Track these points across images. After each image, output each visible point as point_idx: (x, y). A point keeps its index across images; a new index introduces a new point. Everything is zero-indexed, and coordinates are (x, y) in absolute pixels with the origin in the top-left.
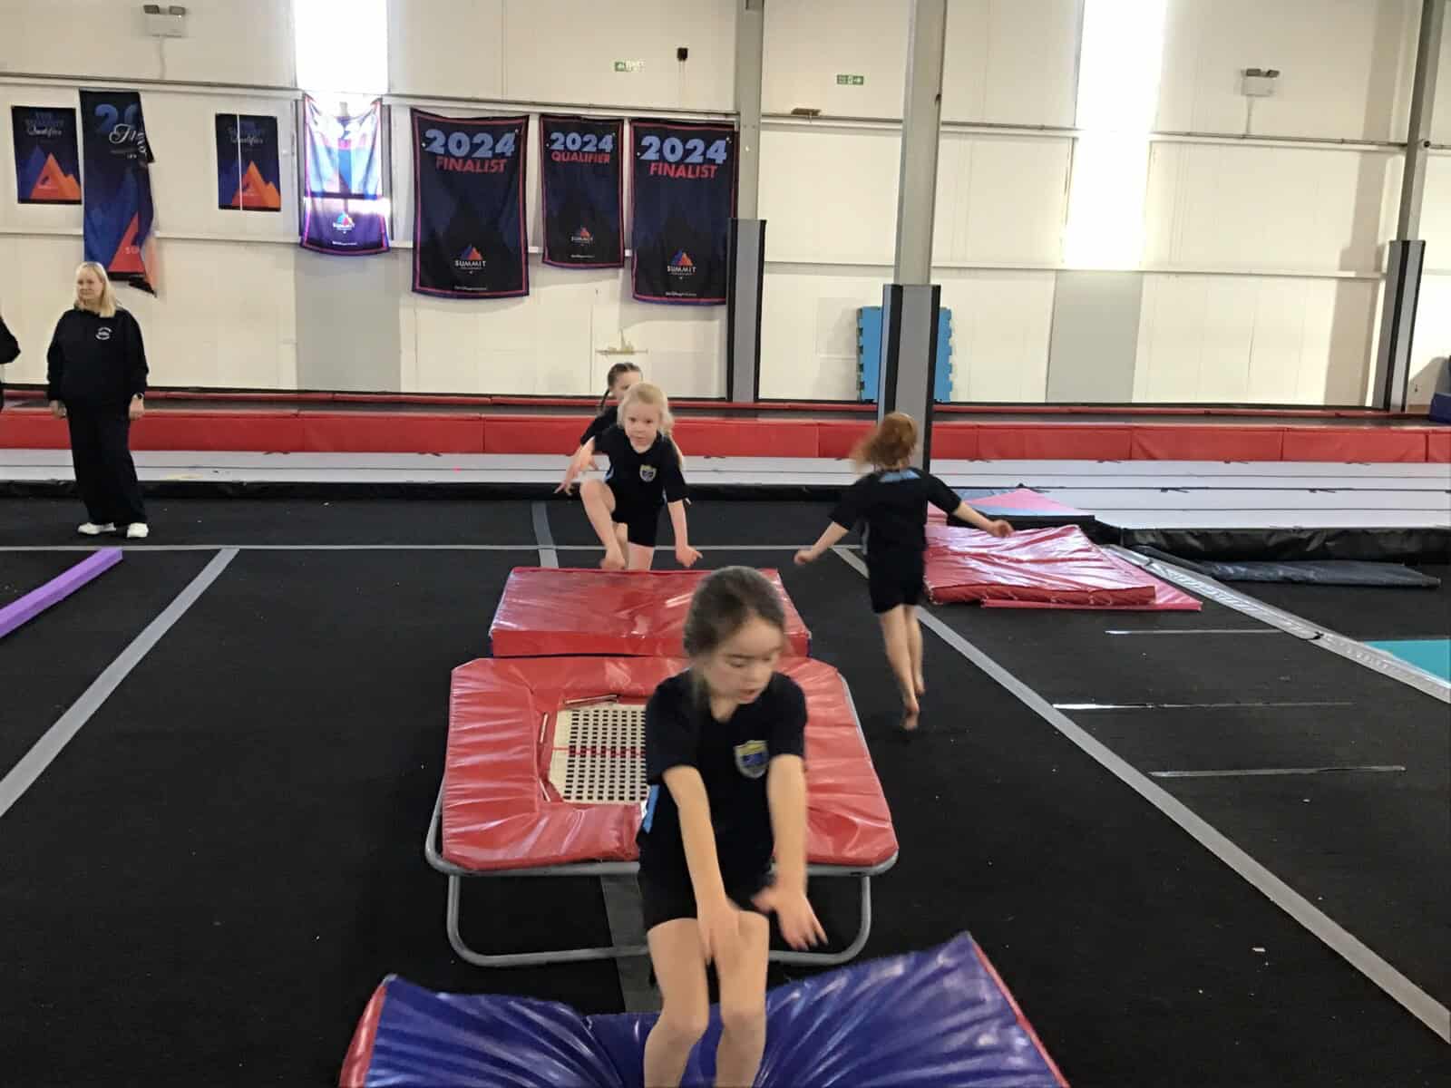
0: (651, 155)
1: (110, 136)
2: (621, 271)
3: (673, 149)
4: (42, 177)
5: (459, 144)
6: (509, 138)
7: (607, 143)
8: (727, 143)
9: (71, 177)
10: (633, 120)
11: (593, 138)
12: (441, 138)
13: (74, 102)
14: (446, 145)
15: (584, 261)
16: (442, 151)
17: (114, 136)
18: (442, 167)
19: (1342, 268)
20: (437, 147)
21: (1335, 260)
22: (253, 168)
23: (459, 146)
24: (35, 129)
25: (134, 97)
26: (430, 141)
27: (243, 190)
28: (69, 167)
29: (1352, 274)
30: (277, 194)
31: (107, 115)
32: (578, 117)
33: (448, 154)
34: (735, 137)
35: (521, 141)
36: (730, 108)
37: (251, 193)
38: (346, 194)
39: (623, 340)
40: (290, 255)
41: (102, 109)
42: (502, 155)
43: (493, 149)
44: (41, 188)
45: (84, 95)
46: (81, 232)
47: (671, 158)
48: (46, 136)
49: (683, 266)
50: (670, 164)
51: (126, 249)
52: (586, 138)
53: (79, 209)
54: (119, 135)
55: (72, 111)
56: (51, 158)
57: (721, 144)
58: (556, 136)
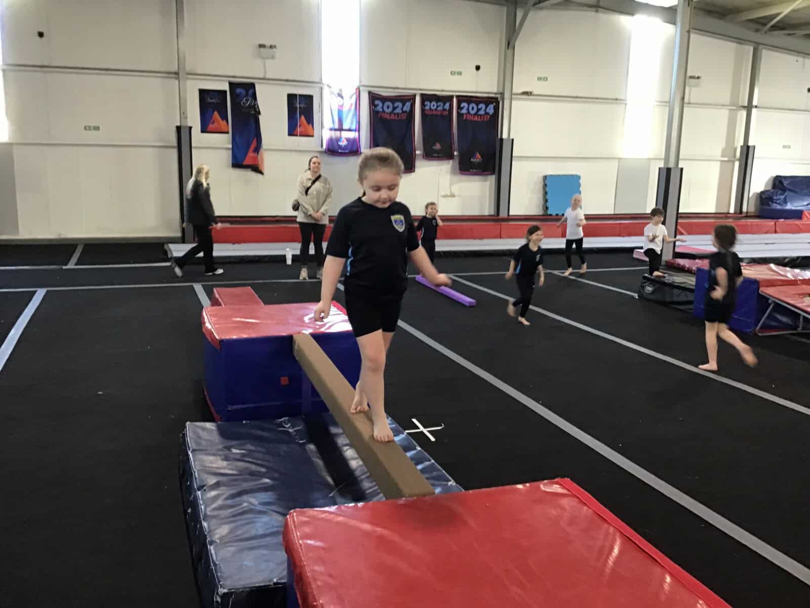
0: (464, 111)
1: (242, 104)
2: (451, 161)
3: (473, 108)
4: (212, 121)
5: (388, 107)
6: (408, 104)
7: (447, 106)
8: (494, 106)
9: (225, 121)
10: (458, 97)
11: (441, 104)
12: (381, 104)
13: (226, 87)
14: (383, 108)
15: (437, 157)
16: (381, 110)
17: (243, 103)
18: (381, 117)
19: (722, 156)
20: (379, 108)
21: (719, 153)
22: (303, 117)
23: (388, 108)
24: (209, 99)
25: (252, 86)
26: (376, 106)
27: (300, 126)
28: (224, 117)
29: (726, 159)
30: (312, 129)
31: (240, 93)
32: (437, 95)
33: (384, 111)
34: (498, 103)
35: (413, 107)
36: (495, 90)
37: (302, 129)
38: (341, 129)
39: (451, 191)
41: (238, 91)
42: (406, 112)
43: (402, 109)
44: (211, 126)
45: (231, 84)
46: (230, 146)
47: (472, 112)
48: (213, 103)
49: (477, 158)
50: (472, 115)
51: (251, 154)
52: (439, 104)
53: (229, 137)
54: (246, 102)
55: (225, 92)
56: (216, 113)
57: (491, 106)
58: (427, 103)
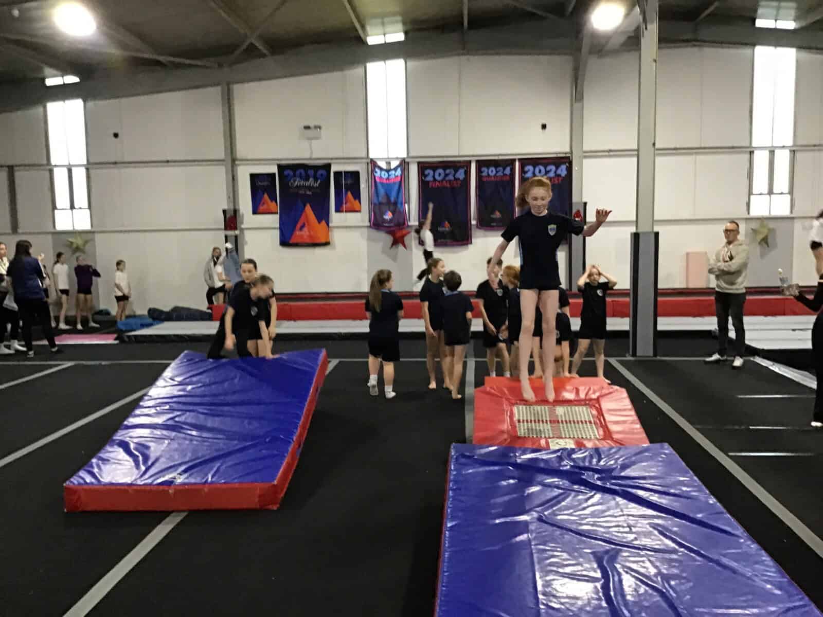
3: (540, 171)
4: (262, 202)
6: (462, 171)
7: (508, 171)
8: (567, 167)
9: (274, 202)
10: (520, 160)
11: (501, 169)
12: (431, 172)
13: (274, 169)
14: (433, 176)
15: (497, 226)
16: (432, 179)
18: (432, 186)
20: (430, 178)
22: (349, 194)
23: (439, 175)
24: (259, 183)
26: (426, 176)
27: (346, 203)
28: (273, 198)
30: (359, 204)
31: (289, 175)
32: (494, 160)
33: (435, 180)
34: (571, 163)
35: (467, 173)
36: (567, 149)
37: (348, 205)
40: (365, 230)
41: (286, 173)
42: (459, 179)
43: (454, 176)
44: (261, 208)
45: (280, 167)
46: (278, 226)
48: (263, 186)
51: (297, 233)
52: (498, 169)
53: (277, 217)
55: (274, 174)
56: (266, 195)
57: (564, 167)
58: (484, 169)
